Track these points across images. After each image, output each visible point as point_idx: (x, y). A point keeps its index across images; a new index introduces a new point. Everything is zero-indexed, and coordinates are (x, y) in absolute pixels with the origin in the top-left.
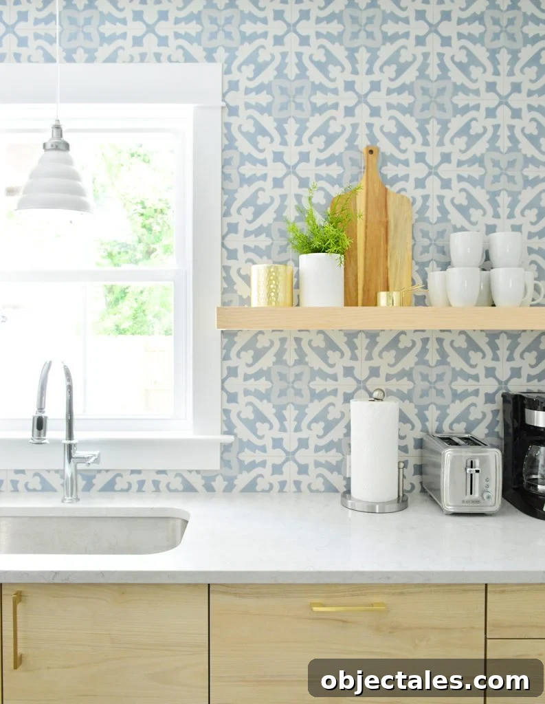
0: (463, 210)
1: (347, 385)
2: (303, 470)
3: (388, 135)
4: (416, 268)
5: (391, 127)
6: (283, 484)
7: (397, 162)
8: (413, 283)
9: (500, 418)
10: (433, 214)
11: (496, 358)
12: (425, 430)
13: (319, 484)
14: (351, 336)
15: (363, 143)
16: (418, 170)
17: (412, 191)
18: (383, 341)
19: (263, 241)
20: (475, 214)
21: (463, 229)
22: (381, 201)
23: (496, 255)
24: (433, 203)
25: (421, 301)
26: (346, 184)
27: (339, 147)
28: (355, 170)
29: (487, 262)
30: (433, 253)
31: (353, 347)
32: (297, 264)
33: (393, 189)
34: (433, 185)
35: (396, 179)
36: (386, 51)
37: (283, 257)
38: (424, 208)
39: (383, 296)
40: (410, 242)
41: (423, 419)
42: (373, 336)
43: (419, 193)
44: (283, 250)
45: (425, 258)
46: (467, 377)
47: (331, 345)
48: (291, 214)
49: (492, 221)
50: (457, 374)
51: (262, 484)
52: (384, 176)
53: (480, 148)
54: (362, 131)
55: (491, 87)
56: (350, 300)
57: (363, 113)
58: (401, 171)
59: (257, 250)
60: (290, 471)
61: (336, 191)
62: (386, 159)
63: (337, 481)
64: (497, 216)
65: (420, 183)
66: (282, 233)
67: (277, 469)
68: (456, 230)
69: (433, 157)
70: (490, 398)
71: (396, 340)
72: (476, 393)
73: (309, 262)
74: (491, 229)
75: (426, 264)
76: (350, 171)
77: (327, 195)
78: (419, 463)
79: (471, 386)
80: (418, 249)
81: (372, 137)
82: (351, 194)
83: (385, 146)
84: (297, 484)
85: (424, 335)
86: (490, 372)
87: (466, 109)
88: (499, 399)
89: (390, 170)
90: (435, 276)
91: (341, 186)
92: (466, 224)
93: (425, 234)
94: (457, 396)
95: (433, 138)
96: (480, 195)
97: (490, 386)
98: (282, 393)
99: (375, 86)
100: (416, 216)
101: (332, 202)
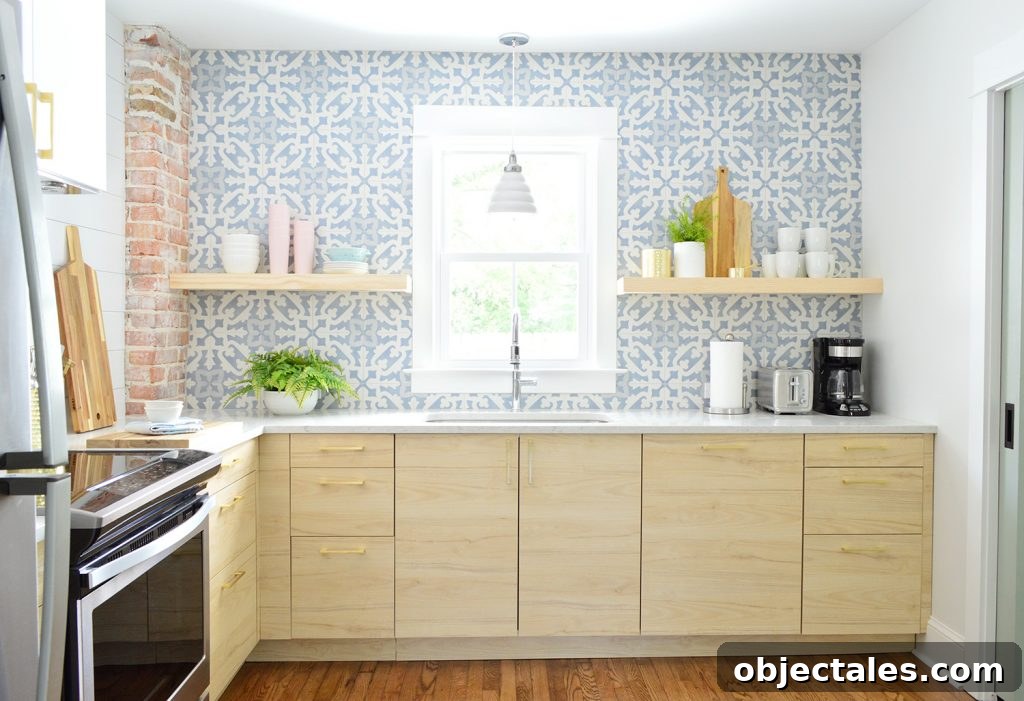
0: (786, 212)
1: (705, 334)
2: (674, 393)
3: (734, 159)
4: (754, 252)
5: (736, 154)
6: (660, 403)
7: (740, 178)
8: (752, 263)
9: (811, 357)
10: (765, 214)
11: (809, 315)
12: (759, 365)
13: (685, 404)
14: (708, 299)
15: (716, 164)
16: (755, 184)
17: (750, 198)
18: (730, 302)
19: (646, 233)
20: (795, 215)
21: (786, 225)
22: (729, 205)
23: (810, 243)
24: (765, 207)
25: (756, 274)
26: (705, 194)
27: (699, 167)
28: (711, 183)
29: (803, 247)
30: (765, 242)
31: (709, 307)
32: (672, 249)
33: (738, 197)
34: (765, 195)
35: (739, 190)
36: (733, 100)
37: (660, 244)
38: (759, 210)
39: (732, 272)
40: (750, 234)
41: (758, 357)
42: (723, 299)
43: (755, 200)
44: (660, 239)
45: (760, 245)
46: (788, 328)
47: (695, 306)
48: (666, 213)
49: (807, 220)
50: (782, 326)
51: (645, 403)
52: (731, 188)
53: (798, 168)
54: (716, 156)
55: (806, 126)
56: (709, 274)
57: (716, 143)
58: (743, 184)
59: (642, 239)
60: (665, 394)
61: (698, 198)
62: (733, 176)
63: (697, 400)
64: (809, 216)
65: (756, 193)
66: (660, 228)
67: (656, 393)
68: (782, 226)
69: (765, 174)
70: (804, 343)
71: (739, 302)
72: (795, 339)
73: (682, 248)
74: (806, 225)
75: (761, 249)
76: (708, 184)
77: (692, 201)
78: (754, 388)
79: (791, 334)
80: (755, 238)
81: (722, 160)
82: (709, 200)
83: (732, 167)
84: (670, 403)
85: (759, 299)
86: (805, 325)
87: (789, 141)
88: (811, 343)
89: (735, 184)
90: (768, 259)
91: (701, 195)
92: (789, 222)
93: (760, 229)
94: (782, 342)
95: (766, 161)
96: (798, 201)
97: (804, 334)
98: (660, 340)
99: (725, 124)
100: (754, 216)
101: (695, 205)
